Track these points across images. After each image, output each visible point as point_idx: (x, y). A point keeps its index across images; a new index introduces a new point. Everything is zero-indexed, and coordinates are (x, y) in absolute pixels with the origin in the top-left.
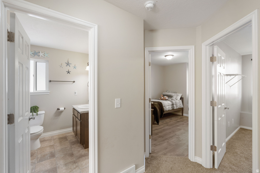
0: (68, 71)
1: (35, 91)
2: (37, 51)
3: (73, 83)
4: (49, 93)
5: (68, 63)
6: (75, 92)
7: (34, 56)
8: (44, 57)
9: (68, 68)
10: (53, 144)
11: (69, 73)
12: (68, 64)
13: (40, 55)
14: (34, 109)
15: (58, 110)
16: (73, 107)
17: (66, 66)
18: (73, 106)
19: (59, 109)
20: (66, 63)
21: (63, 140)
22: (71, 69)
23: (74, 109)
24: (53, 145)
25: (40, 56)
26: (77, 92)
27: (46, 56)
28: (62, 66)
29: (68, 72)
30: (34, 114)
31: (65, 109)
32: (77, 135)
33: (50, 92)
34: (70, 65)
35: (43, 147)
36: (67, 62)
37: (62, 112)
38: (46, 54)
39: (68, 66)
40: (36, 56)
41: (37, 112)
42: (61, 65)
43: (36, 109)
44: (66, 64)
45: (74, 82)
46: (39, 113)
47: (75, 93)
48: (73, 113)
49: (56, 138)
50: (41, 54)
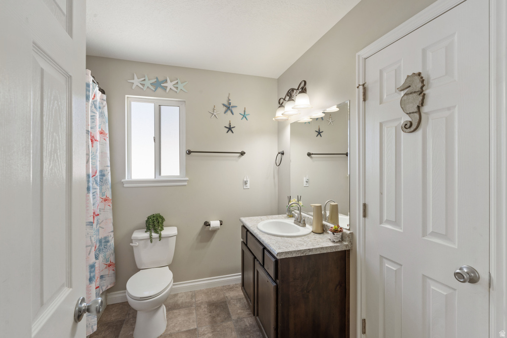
0: (228, 126)
1: (158, 178)
2: (161, 79)
3: (239, 156)
4: (186, 183)
5: (230, 104)
6: (245, 180)
7: (156, 89)
8: (176, 92)
9: (228, 118)
10: (196, 327)
11: (230, 131)
12: (228, 108)
13: (167, 87)
14: (155, 223)
15: (207, 225)
16: (242, 222)
17: (224, 111)
18: (243, 219)
19: (209, 225)
20: (224, 105)
21: (218, 315)
22: (235, 119)
23: (246, 231)
24: (196, 329)
25: (168, 89)
26: (249, 180)
27: (179, 89)
28: (215, 114)
29: (227, 129)
30: (153, 237)
31: (221, 224)
32: (258, 315)
33: (187, 179)
34: (233, 110)
35: (171, 335)
36: (226, 103)
37: (214, 231)
38: (179, 83)
39: (229, 112)
40: (159, 90)
41: (161, 230)
42: (214, 110)
43: (158, 222)
44: (225, 108)
45: (242, 154)
46: (164, 233)
47: (246, 183)
48: (242, 238)
49: (202, 303)
50: (169, 85)
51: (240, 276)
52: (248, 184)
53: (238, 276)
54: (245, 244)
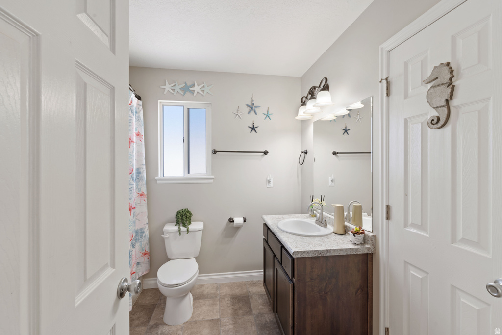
0: (252, 126)
1: (187, 176)
2: (189, 84)
3: (263, 155)
4: (212, 181)
5: (253, 104)
6: (268, 178)
7: (185, 93)
8: (203, 95)
9: (250, 119)
10: (219, 317)
11: (253, 131)
12: (252, 108)
13: (194, 91)
14: (183, 218)
15: (231, 222)
16: (264, 220)
17: (247, 112)
18: (265, 217)
19: (233, 221)
20: (247, 105)
21: (240, 308)
22: (258, 119)
23: (267, 228)
24: (218, 319)
25: (195, 93)
26: (272, 179)
27: (205, 92)
28: (239, 114)
29: (251, 129)
30: (181, 230)
31: (245, 221)
32: (277, 312)
33: (213, 177)
34: (257, 110)
35: (195, 322)
36: (250, 104)
37: (238, 227)
38: (206, 86)
39: (253, 112)
40: (188, 94)
41: (189, 224)
42: (238, 110)
43: (186, 217)
44: (248, 109)
45: (266, 153)
46: (191, 227)
47: (269, 182)
48: (265, 236)
49: (225, 295)
50: (197, 89)
51: (262, 273)
52: (271, 183)
53: (260, 273)
54: (266, 241)
